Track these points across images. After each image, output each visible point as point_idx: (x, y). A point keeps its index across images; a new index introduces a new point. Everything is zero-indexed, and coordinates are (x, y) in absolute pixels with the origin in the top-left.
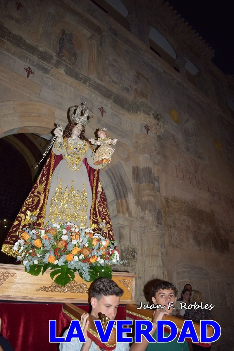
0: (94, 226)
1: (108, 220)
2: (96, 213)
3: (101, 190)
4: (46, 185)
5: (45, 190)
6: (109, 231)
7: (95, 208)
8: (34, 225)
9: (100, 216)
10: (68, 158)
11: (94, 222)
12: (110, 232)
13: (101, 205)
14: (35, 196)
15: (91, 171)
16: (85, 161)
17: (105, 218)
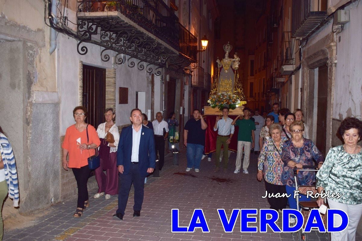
0: (235, 91)
1: (241, 88)
2: (236, 87)
3: (238, 77)
4: (217, 79)
5: (217, 82)
6: (241, 93)
7: (235, 85)
8: (215, 94)
9: (237, 88)
10: (225, 68)
11: (235, 90)
12: (243, 93)
13: (238, 83)
14: (215, 83)
15: (234, 70)
16: (231, 67)
17: (240, 88)
